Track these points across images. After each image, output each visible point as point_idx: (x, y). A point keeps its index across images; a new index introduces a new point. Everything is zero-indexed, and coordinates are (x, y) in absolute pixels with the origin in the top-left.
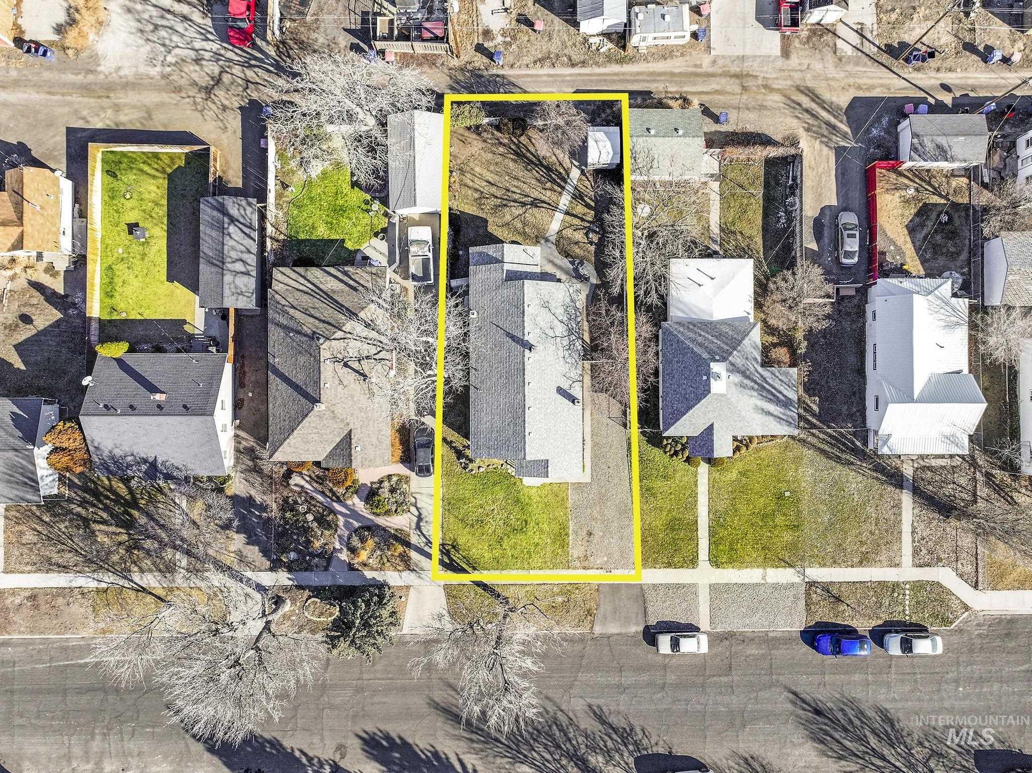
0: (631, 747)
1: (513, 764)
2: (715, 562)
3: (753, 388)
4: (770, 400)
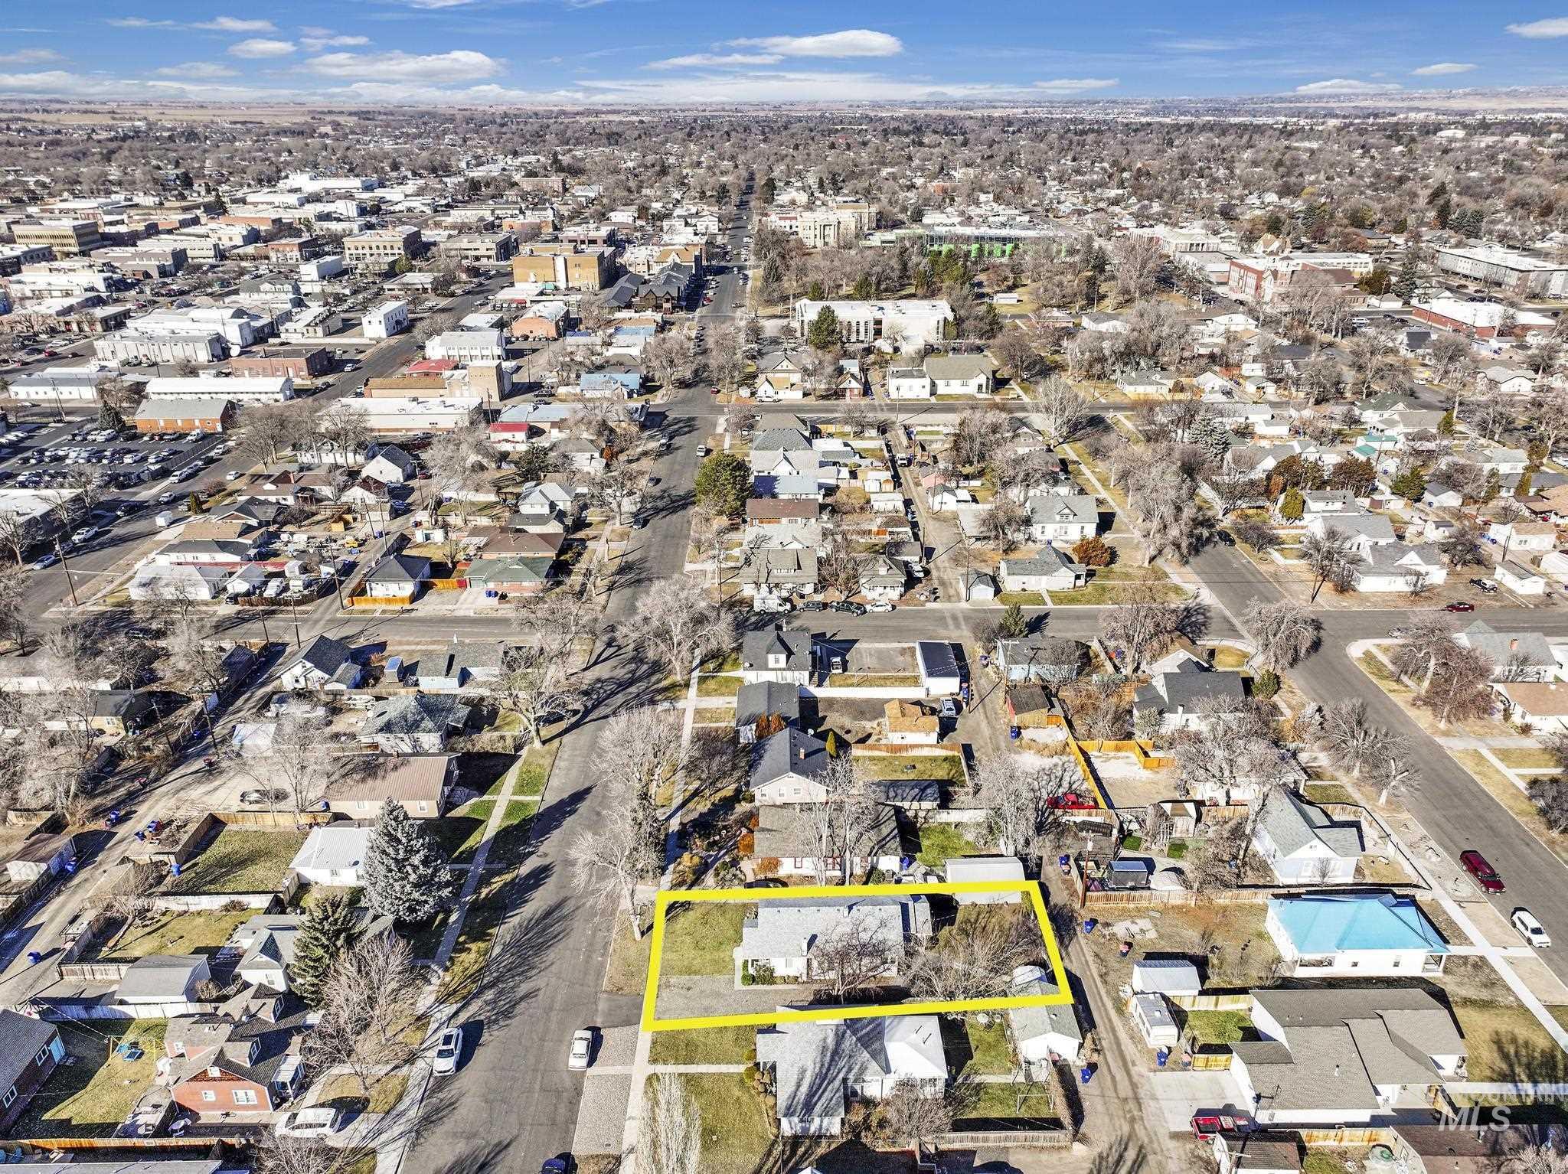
0: (494, 1017)
1: (504, 943)
2: (651, 1078)
4: (811, 1088)
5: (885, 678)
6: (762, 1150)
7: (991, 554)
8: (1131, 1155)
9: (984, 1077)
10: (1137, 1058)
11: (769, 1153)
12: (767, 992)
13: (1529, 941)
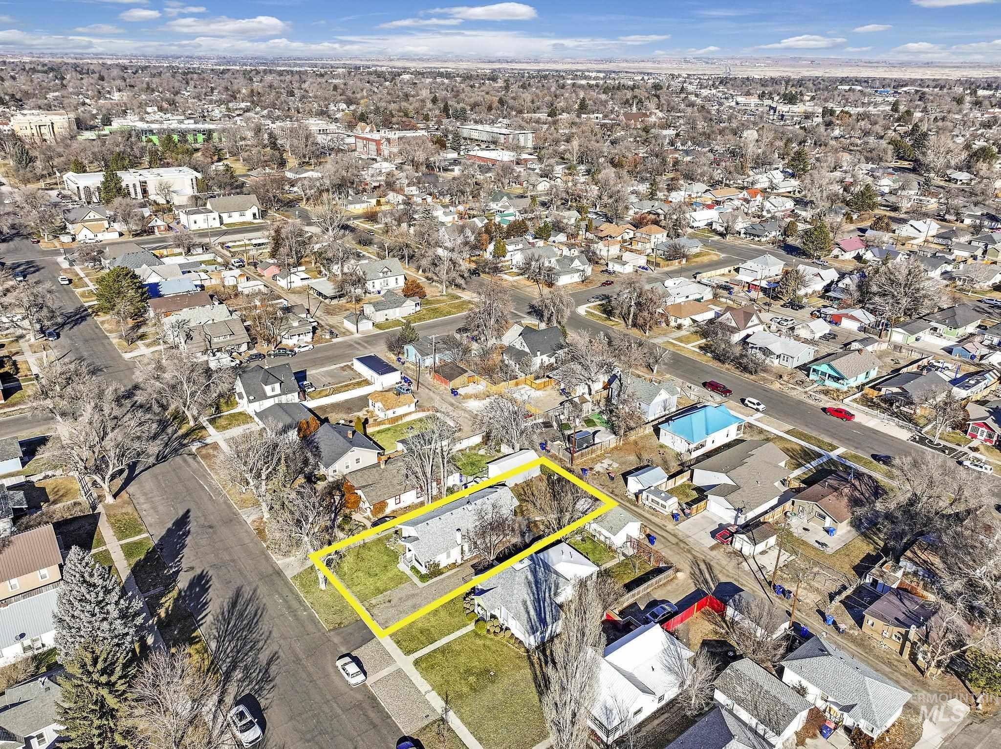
0: (257, 687)
1: (215, 637)
2: (417, 663)
3: (533, 594)
4: (536, 610)
5: (346, 386)
6: (526, 664)
7: (348, 305)
8: (703, 567)
9: (604, 566)
10: (663, 522)
11: (532, 664)
12: (443, 580)
13: (757, 410)
